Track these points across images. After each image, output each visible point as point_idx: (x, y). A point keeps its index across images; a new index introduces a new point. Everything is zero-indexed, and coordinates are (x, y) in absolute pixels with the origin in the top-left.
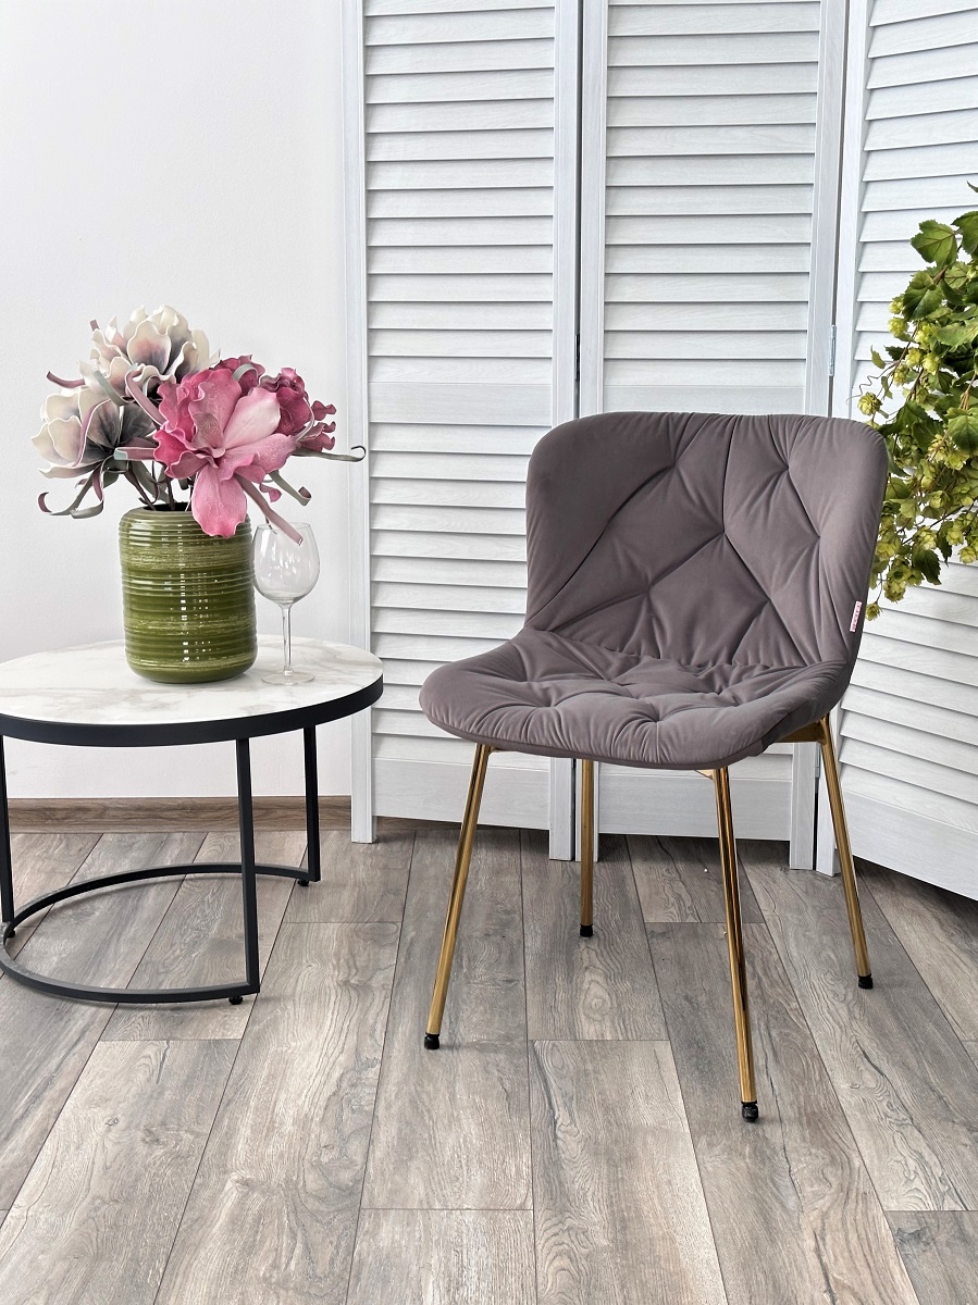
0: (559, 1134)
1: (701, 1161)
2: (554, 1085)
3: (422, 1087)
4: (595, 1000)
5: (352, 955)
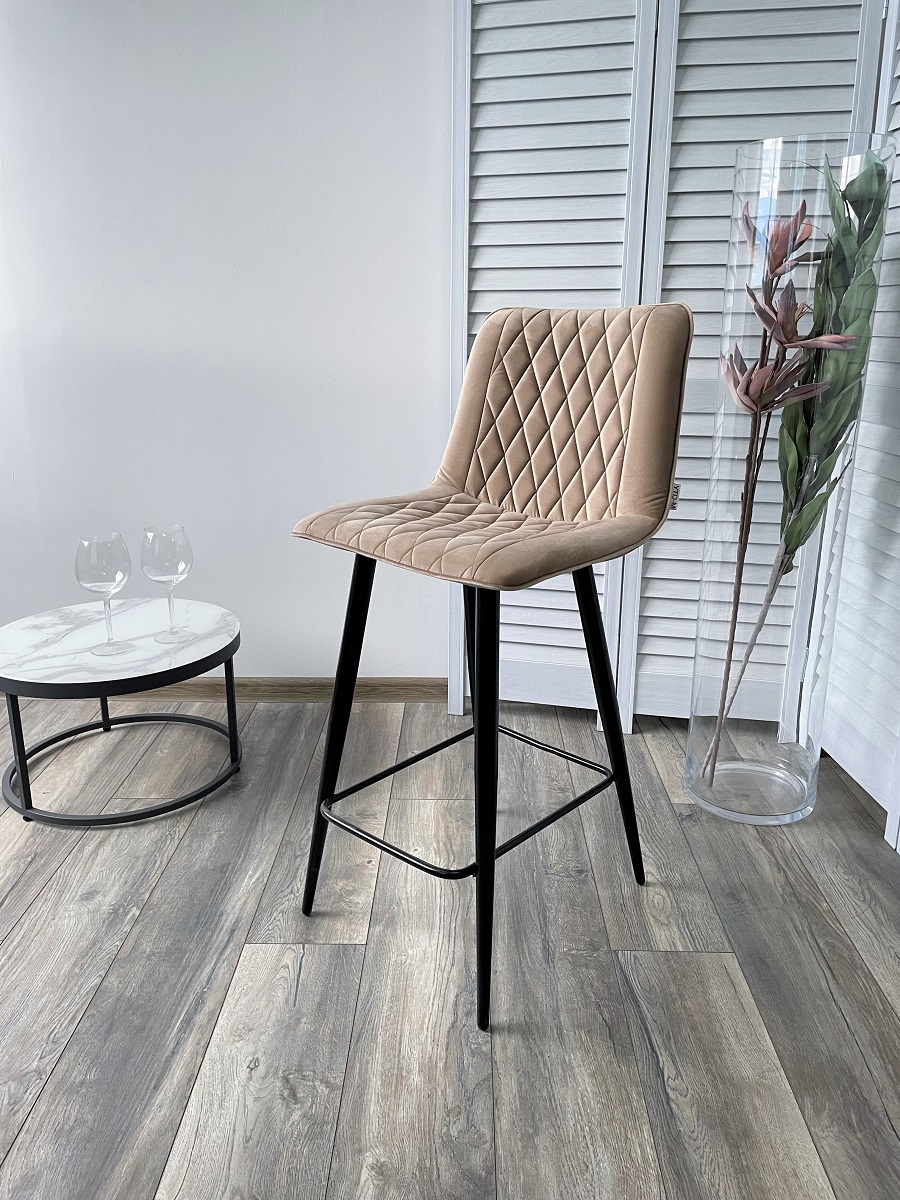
0: (669, 1090)
1: (814, 1136)
2: (649, 1016)
4: (656, 897)
5: (448, 837)
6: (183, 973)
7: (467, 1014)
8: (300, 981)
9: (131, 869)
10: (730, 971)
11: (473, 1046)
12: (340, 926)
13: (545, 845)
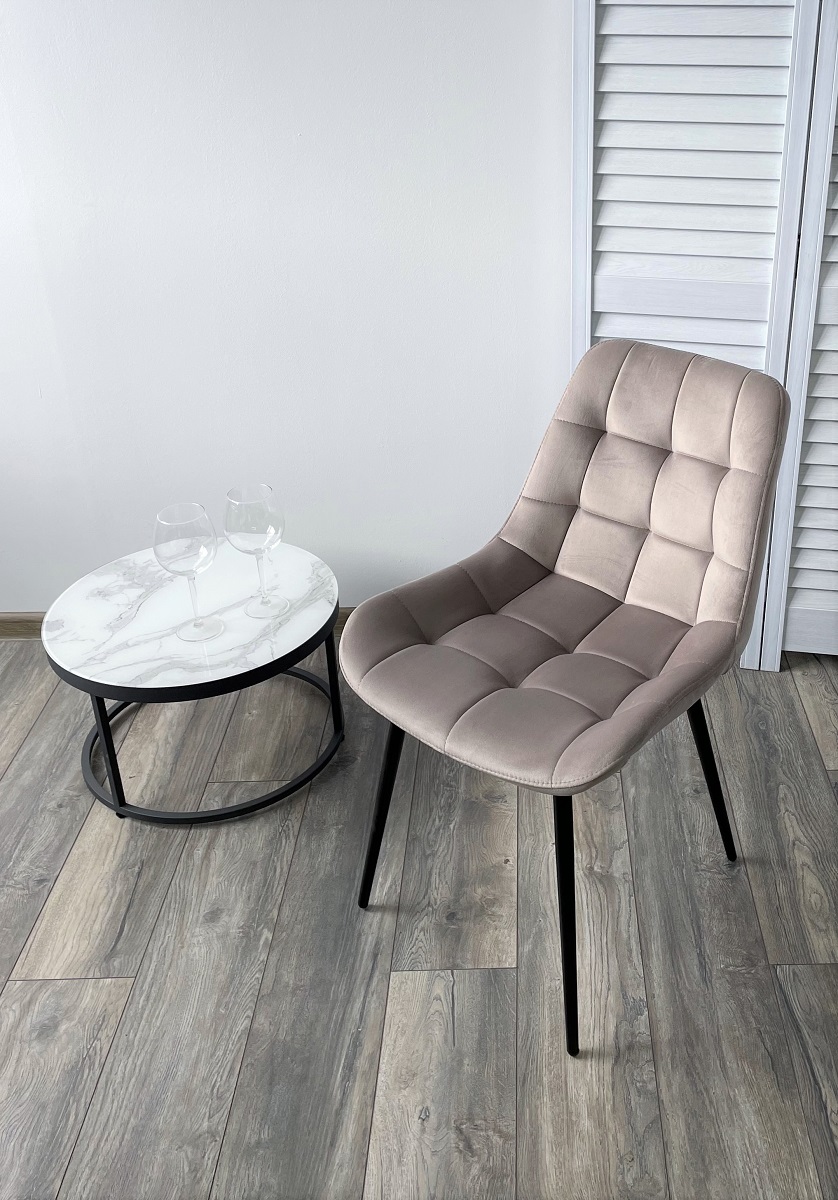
6: (333, 1009)
7: (630, 1047)
8: (456, 1016)
9: (251, 880)
11: (638, 1084)
12: (487, 946)
13: (692, 832)
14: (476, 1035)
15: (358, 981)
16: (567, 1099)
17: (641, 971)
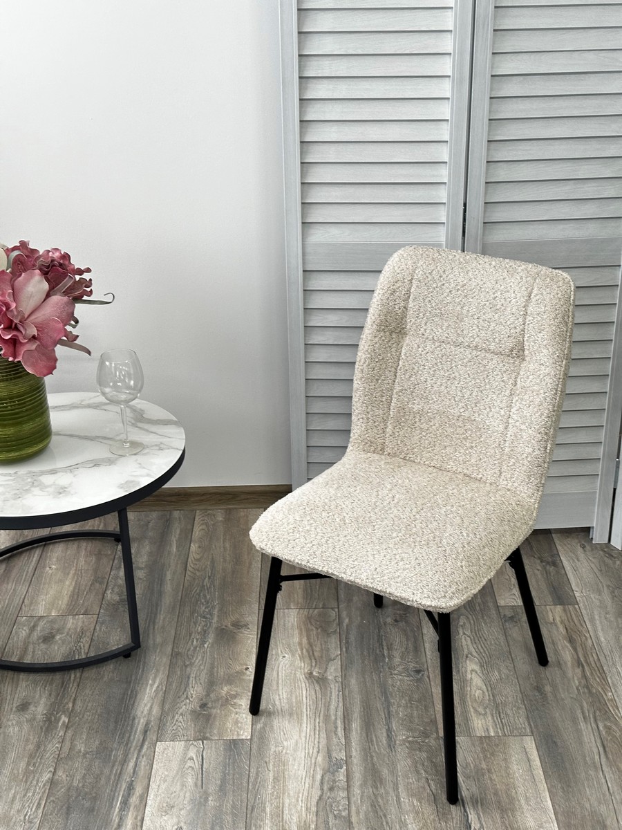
3: (377, 788)
4: (478, 692)
5: (310, 644)
6: (113, 766)
7: (331, 789)
8: (204, 769)
9: (52, 683)
10: (528, 750)
11: (335, 812)
12: (229, 725)
13: (390, 648)
14: (219, 782)
15: (132, 749)
16: (282, 821)
17: (343, 741)
